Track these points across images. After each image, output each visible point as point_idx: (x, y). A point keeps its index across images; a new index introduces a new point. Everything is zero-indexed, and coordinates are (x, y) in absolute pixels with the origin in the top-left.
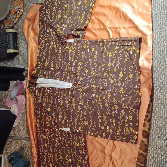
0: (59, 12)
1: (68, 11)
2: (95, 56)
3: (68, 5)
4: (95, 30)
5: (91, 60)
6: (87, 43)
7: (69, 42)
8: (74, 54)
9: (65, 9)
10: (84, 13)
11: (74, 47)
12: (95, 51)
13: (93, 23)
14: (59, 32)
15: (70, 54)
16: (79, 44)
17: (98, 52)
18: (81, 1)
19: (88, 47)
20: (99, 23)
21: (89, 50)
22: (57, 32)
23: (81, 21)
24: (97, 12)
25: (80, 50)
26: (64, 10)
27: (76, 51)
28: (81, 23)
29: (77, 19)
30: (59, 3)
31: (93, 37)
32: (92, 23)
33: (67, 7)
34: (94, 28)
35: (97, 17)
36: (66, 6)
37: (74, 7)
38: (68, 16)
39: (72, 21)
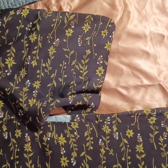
0: (9, 53)
1: (36, 50)
2: (140, 148)
3: (37, 36)
4: (126, 88)
5: (129, 158)
6: (112, 119)
7: (53, 123)
8: (76, 149)
9: (27, 45)
10: (88, 52)
11: (72, 132)
12: (135, 136)
13: (118, 72)
14: (27, 102)
15: (63, 151)
16: (87, 125)
17: (146, 137)
18: (73, 27)
19: (115, 129)
20: (133, 74)
21: (119, 134)
22: (22, 102)
23: (82, 70)
24: (124, 48)
25: (92, 138)
26: (26, 48)
27: (81, 141)
28: (81, 75)
29: (69, 66)
30: (7, 31)
31: (123, 106)
32: (113, 74)
33: (37, 40)
34: (123, 84)
35: (124, 60)
36: (33, 38)
37: (53, 40)
38: (38, 62)
39: (52, 72)
